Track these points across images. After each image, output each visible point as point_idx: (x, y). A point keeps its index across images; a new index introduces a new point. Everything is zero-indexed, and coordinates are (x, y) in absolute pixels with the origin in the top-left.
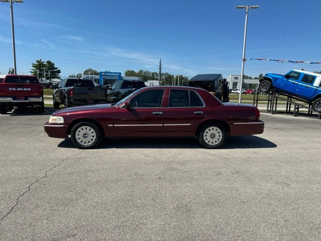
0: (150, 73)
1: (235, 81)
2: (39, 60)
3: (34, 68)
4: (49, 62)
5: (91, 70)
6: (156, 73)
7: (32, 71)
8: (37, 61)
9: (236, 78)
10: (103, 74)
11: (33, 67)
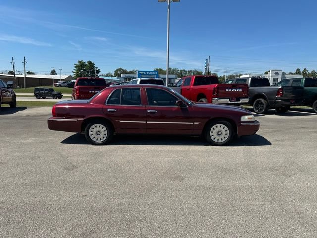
0: (178, 71)
1: (276, 77)
2: (81, 61)
3: (76, 69)
4: (90, 63)
5: (121, 69)
6: (184, 70)
7: (74, 71)
8: (79, 61)
9: (277, 74)
10: (142, 73)
11: (75, 67)
